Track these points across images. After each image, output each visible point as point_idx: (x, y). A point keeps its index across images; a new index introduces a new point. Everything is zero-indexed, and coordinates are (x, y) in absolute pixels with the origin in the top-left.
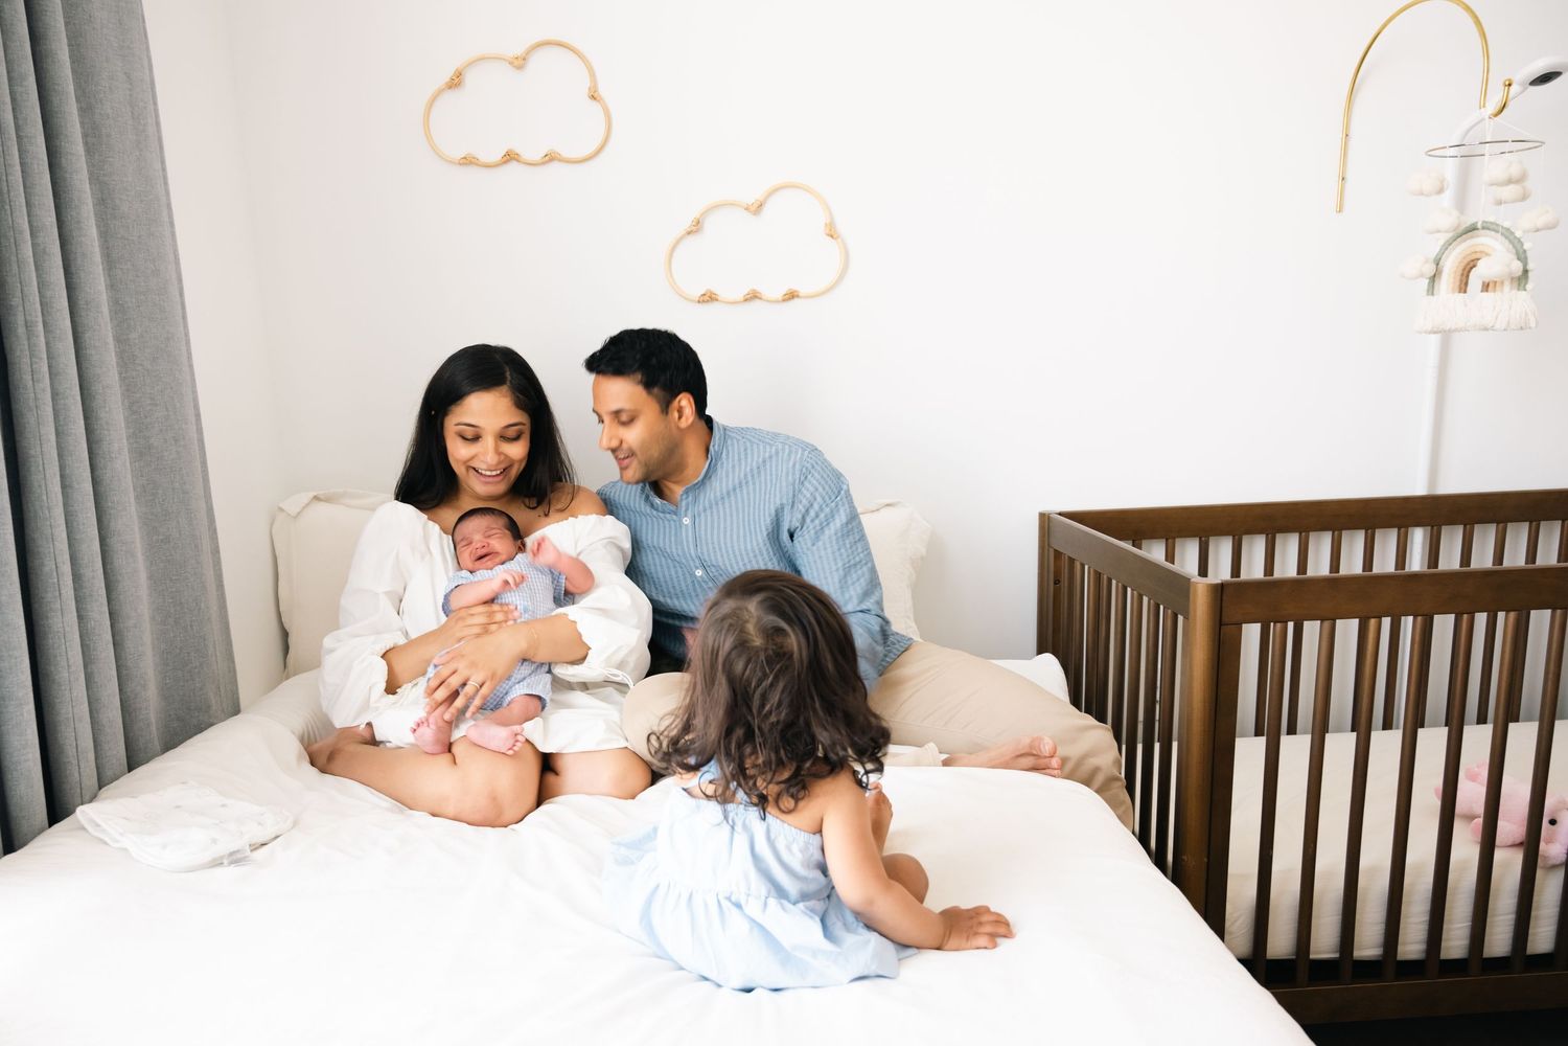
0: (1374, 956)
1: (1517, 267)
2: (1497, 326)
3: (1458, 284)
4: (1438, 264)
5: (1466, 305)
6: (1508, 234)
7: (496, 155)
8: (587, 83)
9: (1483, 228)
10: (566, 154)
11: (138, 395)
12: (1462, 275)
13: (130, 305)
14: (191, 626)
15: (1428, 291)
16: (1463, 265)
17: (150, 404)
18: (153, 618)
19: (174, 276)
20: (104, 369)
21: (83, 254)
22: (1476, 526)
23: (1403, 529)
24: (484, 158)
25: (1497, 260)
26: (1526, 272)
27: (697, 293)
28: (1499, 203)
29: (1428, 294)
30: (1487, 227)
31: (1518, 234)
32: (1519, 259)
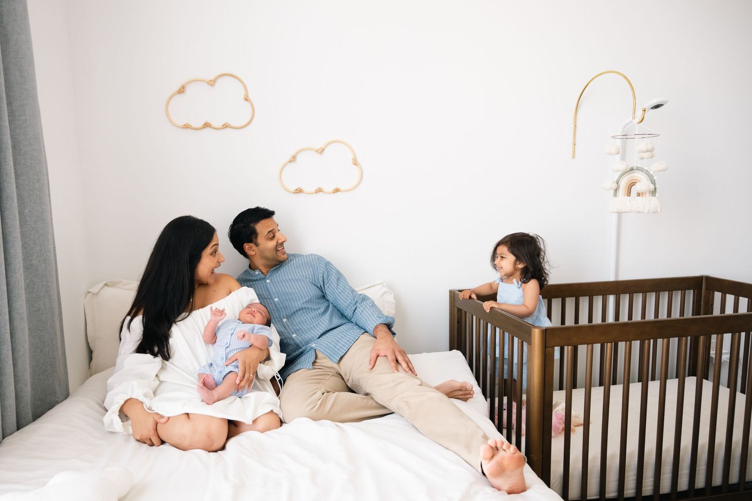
0: (613, 497)
1: (652, 187)
2: (645, 212)
3: (626, 192)
4: (618, 184)
5: (630, 202)
6: (647, 173)
7: (201, 124)
8: (243, 93)
9: (637, 169)
10: (233, 124)
11: (27, 240)
12: (628, 189)
13: (25, 196)
14: (49, 353)
15: (614, 195)
16: (628, 185)
17: (33, 244)
18: (30, 349)
19: (47, 182)
20: (14, 229)
21: (7, 174)
22: (634, 294)
23: (605, 296)
24: (194, 125)
25: (643, 184)
26: (655, 189)
27: (294, 188)
28: (643, 158)
29: (614, 196)
30: (638, 169)
31: (651, 173)
32: (652, 183)
